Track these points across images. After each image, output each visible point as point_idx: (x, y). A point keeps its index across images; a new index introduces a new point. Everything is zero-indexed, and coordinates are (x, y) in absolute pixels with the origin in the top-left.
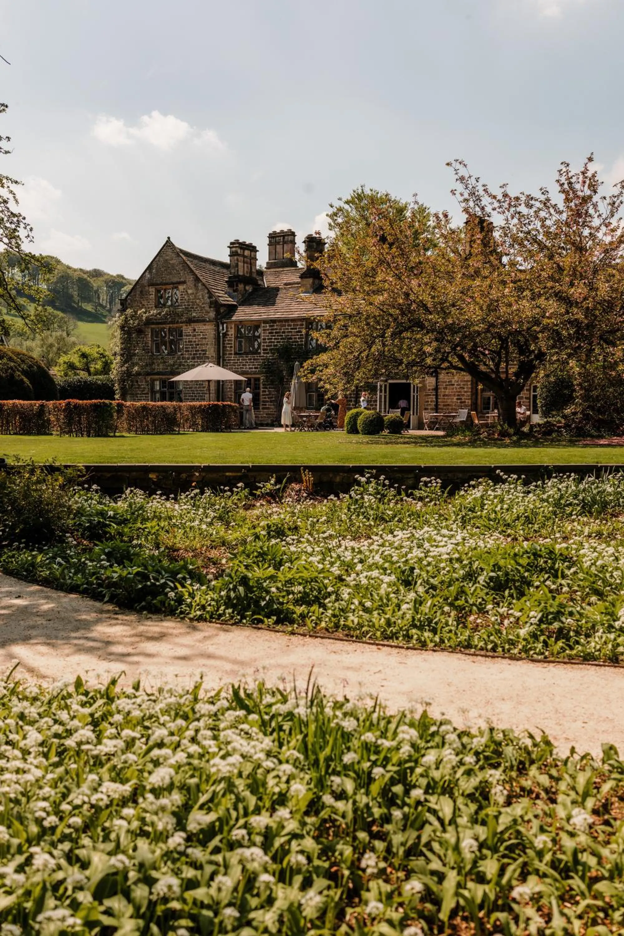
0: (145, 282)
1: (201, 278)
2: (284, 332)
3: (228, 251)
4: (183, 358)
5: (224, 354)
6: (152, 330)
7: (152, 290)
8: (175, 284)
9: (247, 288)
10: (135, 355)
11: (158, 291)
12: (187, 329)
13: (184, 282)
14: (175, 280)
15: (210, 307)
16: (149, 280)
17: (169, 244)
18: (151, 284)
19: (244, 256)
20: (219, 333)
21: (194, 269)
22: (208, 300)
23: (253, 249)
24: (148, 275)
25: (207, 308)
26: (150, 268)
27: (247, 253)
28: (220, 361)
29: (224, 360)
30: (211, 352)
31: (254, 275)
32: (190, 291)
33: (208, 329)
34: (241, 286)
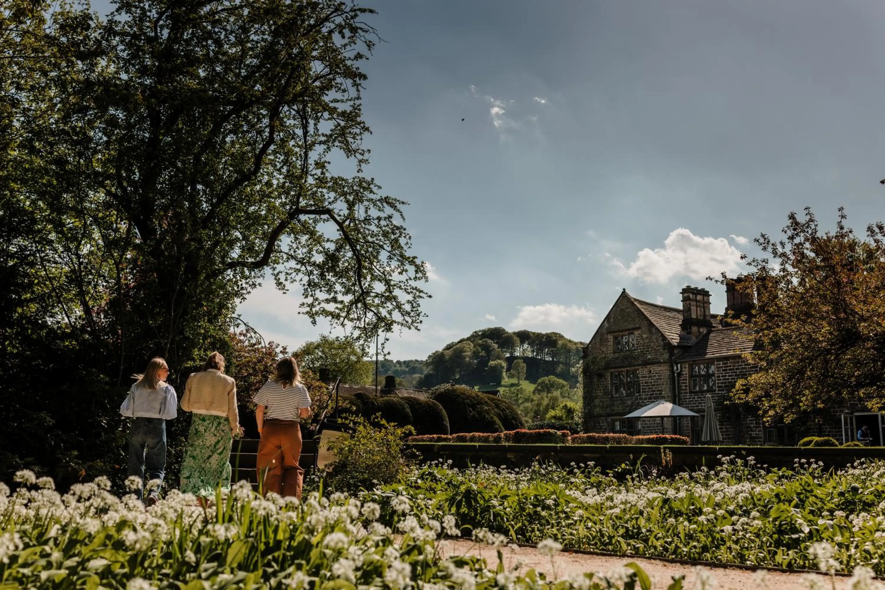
0: (604, 331)
1: (655, 323)
2: (738, 369)
3: (681, 297)
4: (641, 399)
5: (680, 393)
6: (611, 374)
7: (610, 337)
8: (631, 331)
9: (701, 330)
10: (596, 397)
11: (616, 338)
12: (642, 372)
13: (639, 328)
14: (631, 326)
15: (664, 349)
16: (607, 328)
17: (624, 295)
18: (609, 332)
19: (697, 301)
20: (673, 373)
21: (648, 315)
22: (662, 343)
23: (705, 294)
24: (606, 324)
25: (661, 350)
26: (608, 318)
27: (699, 297)
28: (675, 400)
29: (680, 399)
30: (666, 391)
31: (708, 318)
32: (645, 336)
33: (663, 370)
34: (694, 329)
